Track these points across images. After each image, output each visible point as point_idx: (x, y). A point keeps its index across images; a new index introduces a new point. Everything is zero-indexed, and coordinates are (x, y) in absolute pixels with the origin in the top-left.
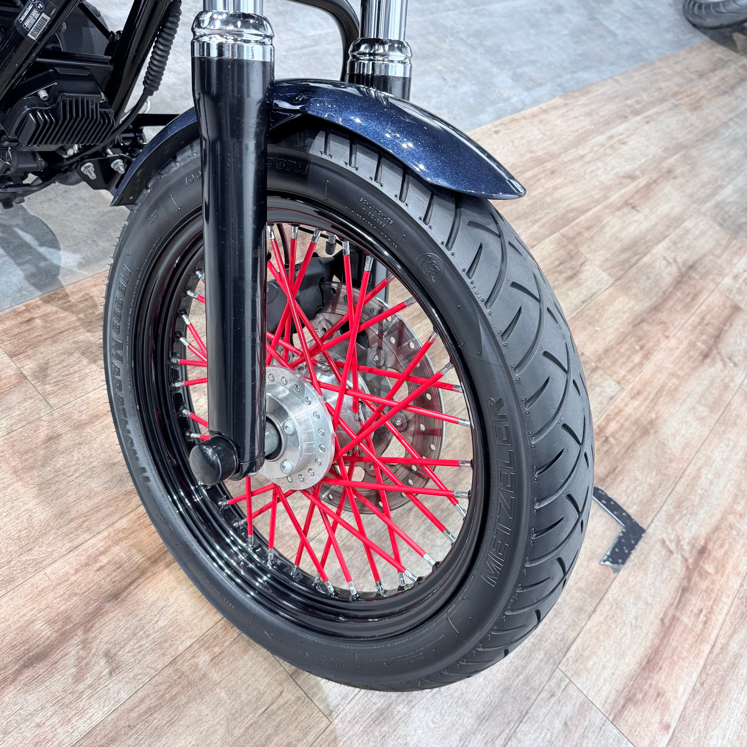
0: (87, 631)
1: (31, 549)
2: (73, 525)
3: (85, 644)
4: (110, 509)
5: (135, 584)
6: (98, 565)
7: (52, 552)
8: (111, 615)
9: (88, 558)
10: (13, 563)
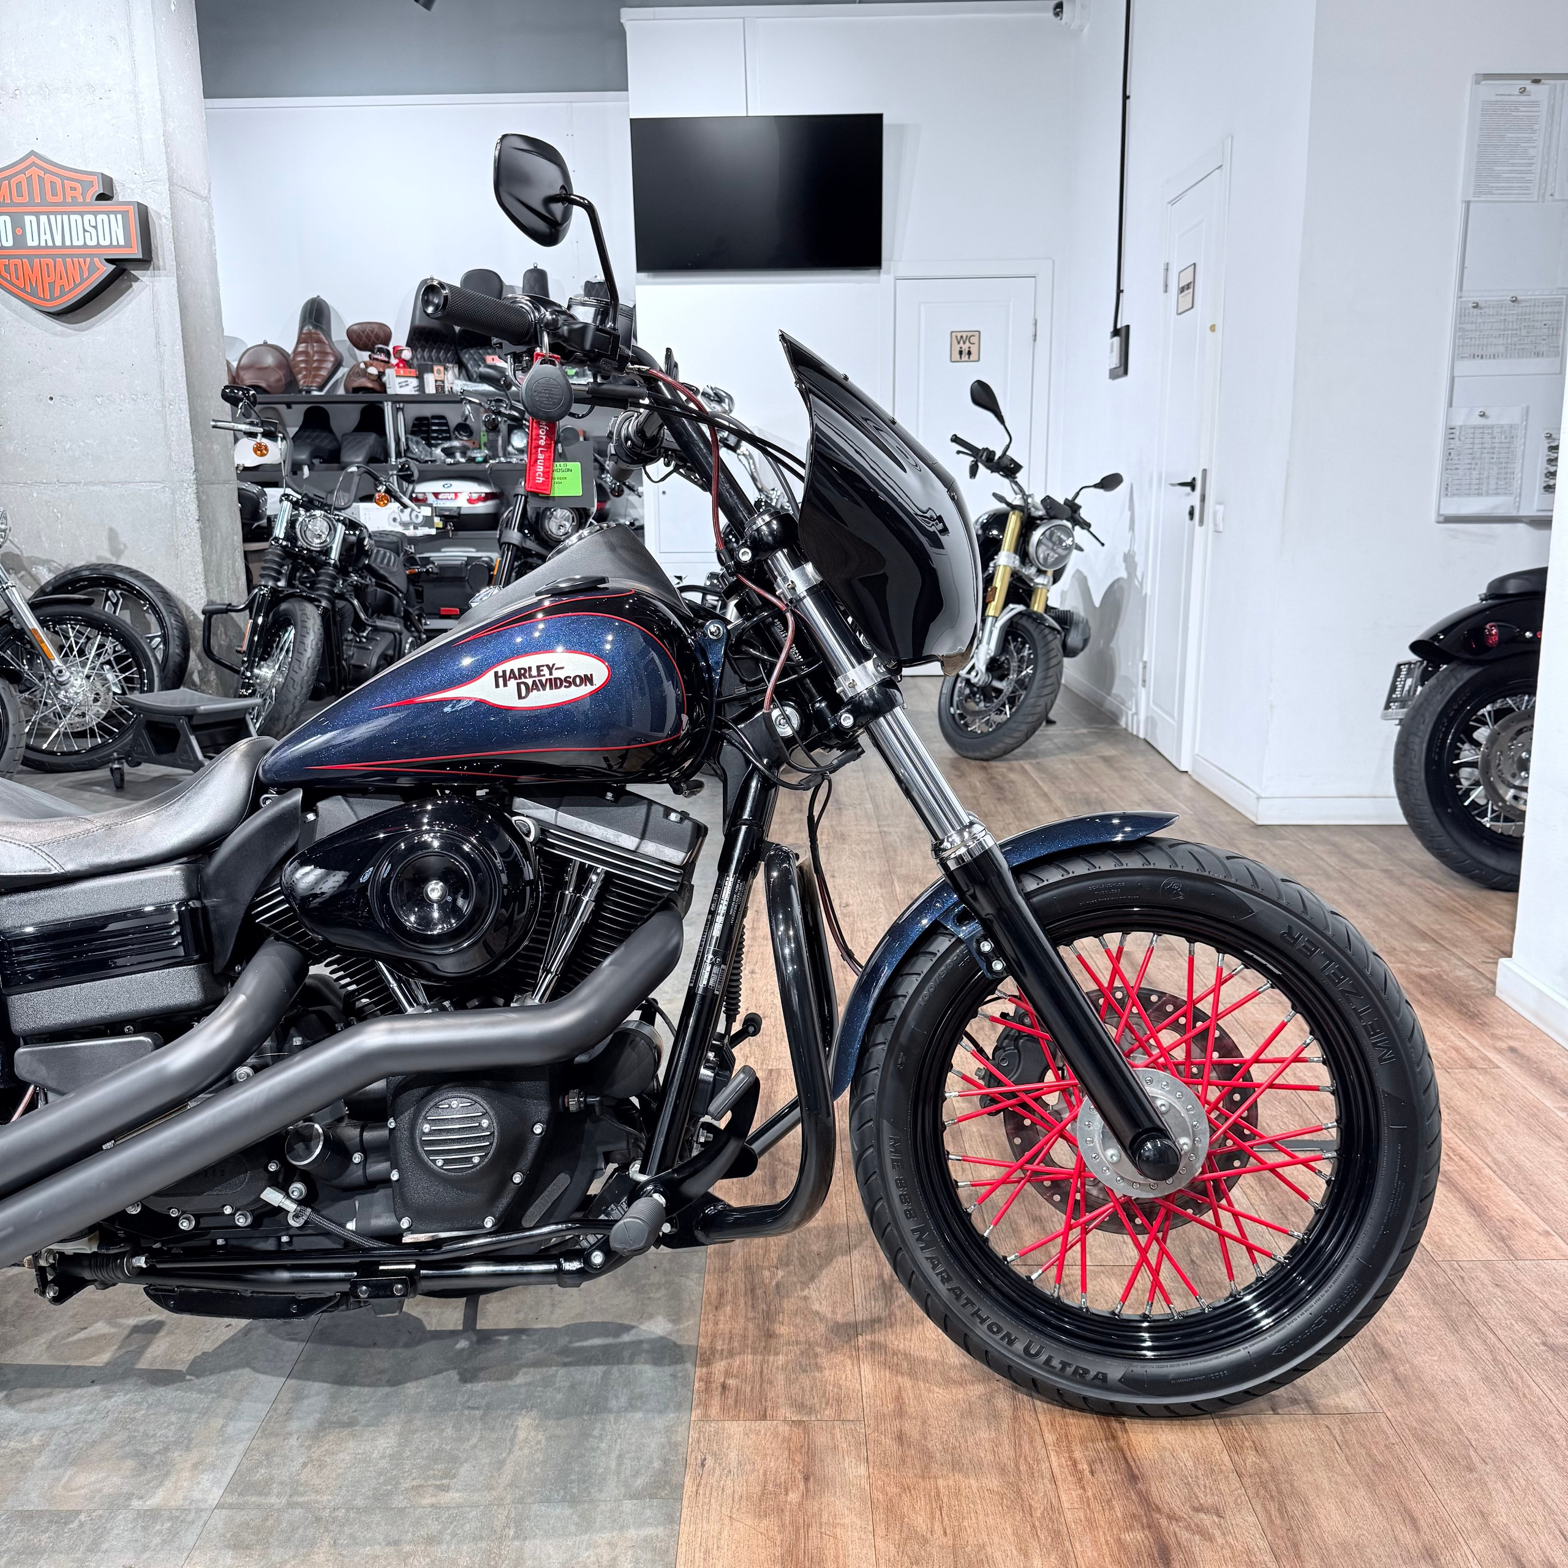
0: (1158, 1510)
1: (1030, 1506)
2: (1023, 1468)
3: (1172, 1517)
4: (1025, 1437)
5: (1130, 1460)
6: (1087, 1472)
7: (1045, 1494)
8: (1153, 1489)
9: (1072, 1475)
10: (1037, 1524)
